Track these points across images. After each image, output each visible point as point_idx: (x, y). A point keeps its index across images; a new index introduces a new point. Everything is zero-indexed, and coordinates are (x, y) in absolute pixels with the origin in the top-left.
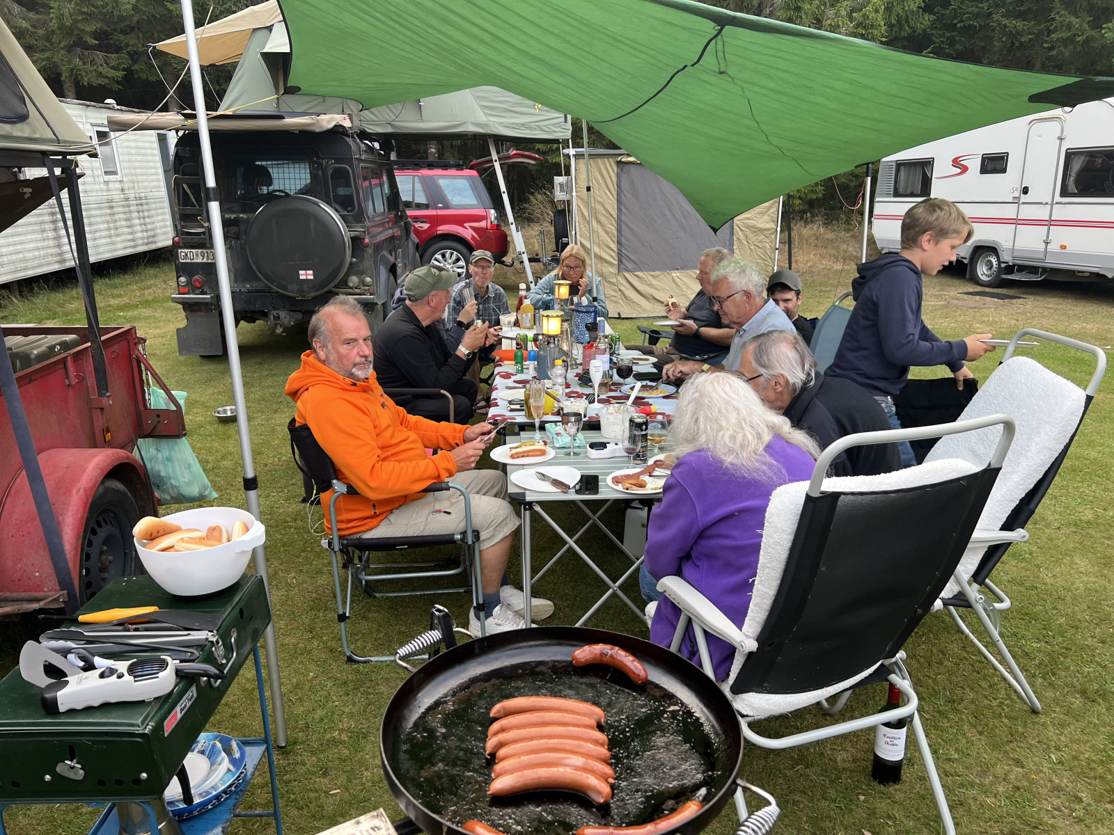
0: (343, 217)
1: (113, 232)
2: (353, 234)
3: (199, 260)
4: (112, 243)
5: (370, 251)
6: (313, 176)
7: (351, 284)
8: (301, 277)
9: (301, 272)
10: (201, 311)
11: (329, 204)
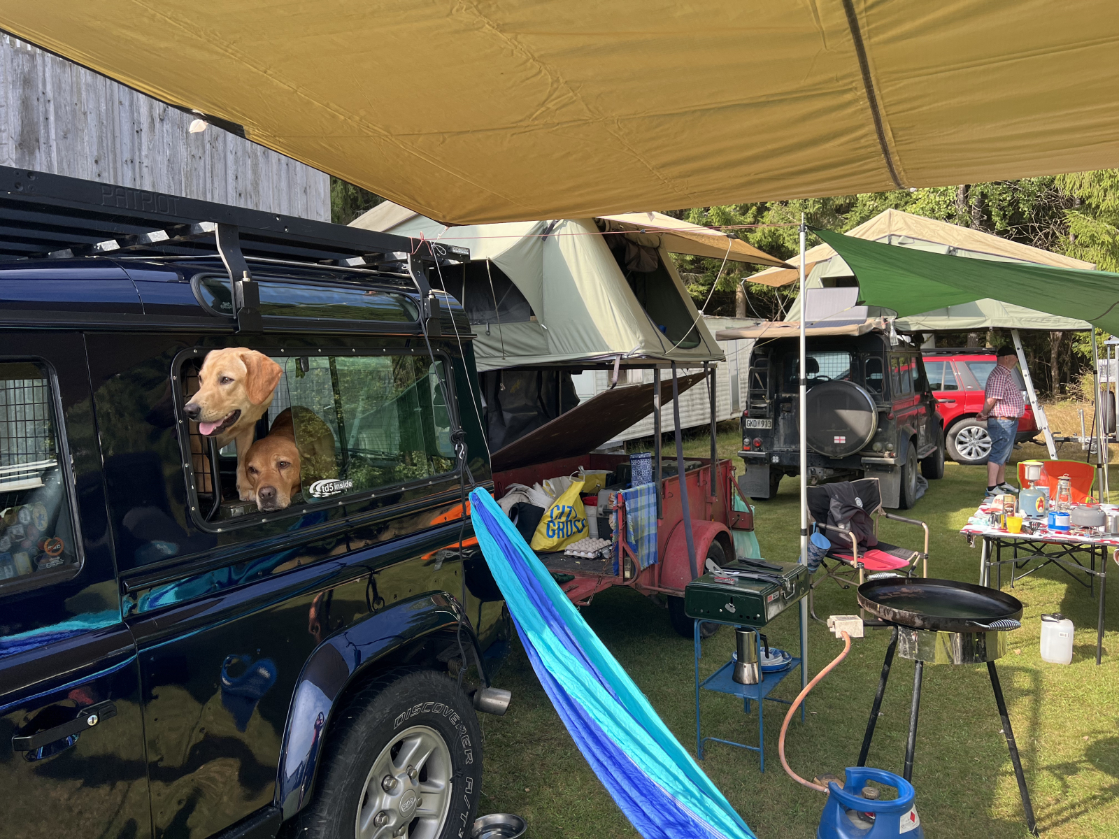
0: (874, 397)
1: (690, 408)
2: (880, 410)
3: (760, 427)
4: (689, 416)
5: (893, 423)
6: (852, 365)
7: (875, 449)
8: (836, 442)
9: (836, 438)
10: (757, 464)
11: (862, 386)
